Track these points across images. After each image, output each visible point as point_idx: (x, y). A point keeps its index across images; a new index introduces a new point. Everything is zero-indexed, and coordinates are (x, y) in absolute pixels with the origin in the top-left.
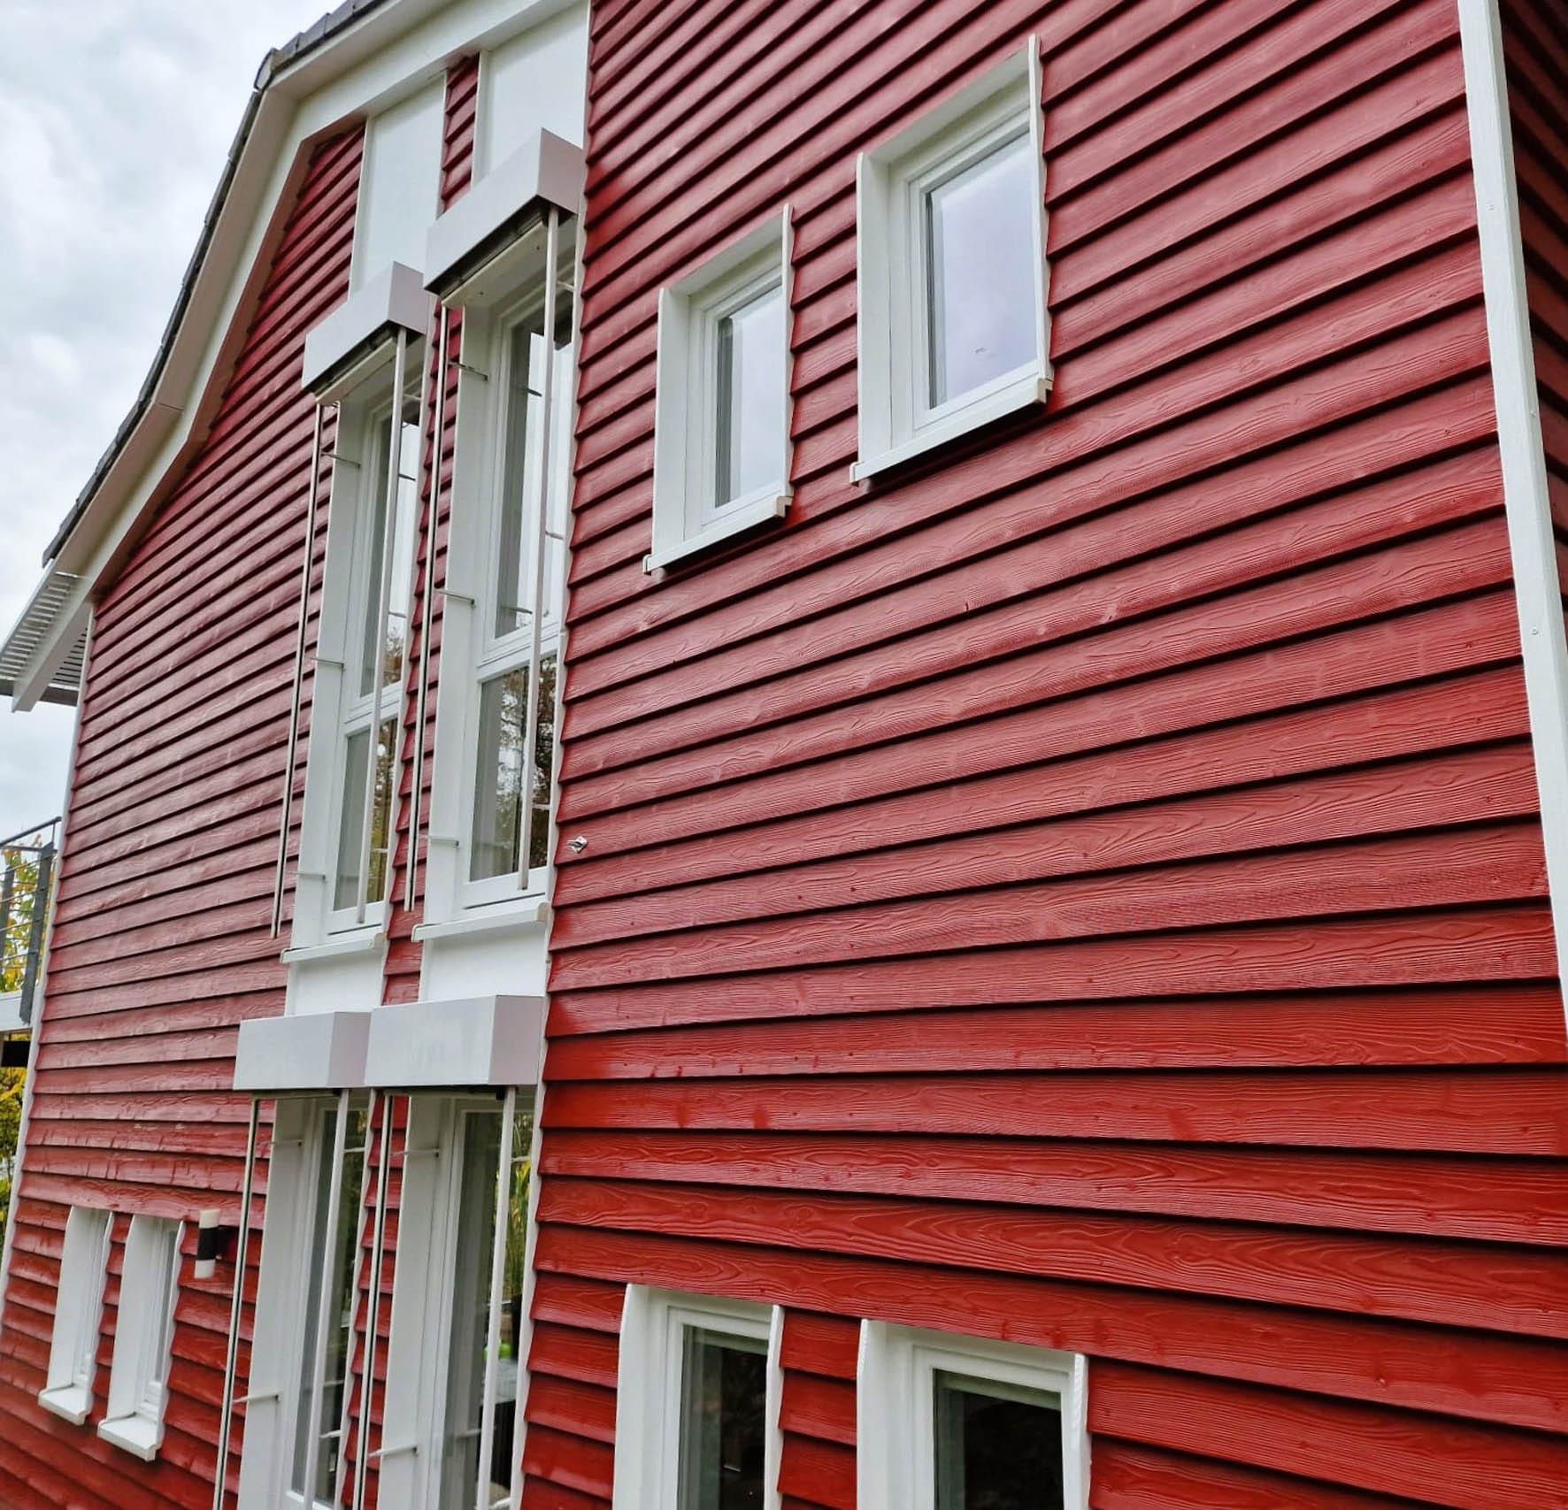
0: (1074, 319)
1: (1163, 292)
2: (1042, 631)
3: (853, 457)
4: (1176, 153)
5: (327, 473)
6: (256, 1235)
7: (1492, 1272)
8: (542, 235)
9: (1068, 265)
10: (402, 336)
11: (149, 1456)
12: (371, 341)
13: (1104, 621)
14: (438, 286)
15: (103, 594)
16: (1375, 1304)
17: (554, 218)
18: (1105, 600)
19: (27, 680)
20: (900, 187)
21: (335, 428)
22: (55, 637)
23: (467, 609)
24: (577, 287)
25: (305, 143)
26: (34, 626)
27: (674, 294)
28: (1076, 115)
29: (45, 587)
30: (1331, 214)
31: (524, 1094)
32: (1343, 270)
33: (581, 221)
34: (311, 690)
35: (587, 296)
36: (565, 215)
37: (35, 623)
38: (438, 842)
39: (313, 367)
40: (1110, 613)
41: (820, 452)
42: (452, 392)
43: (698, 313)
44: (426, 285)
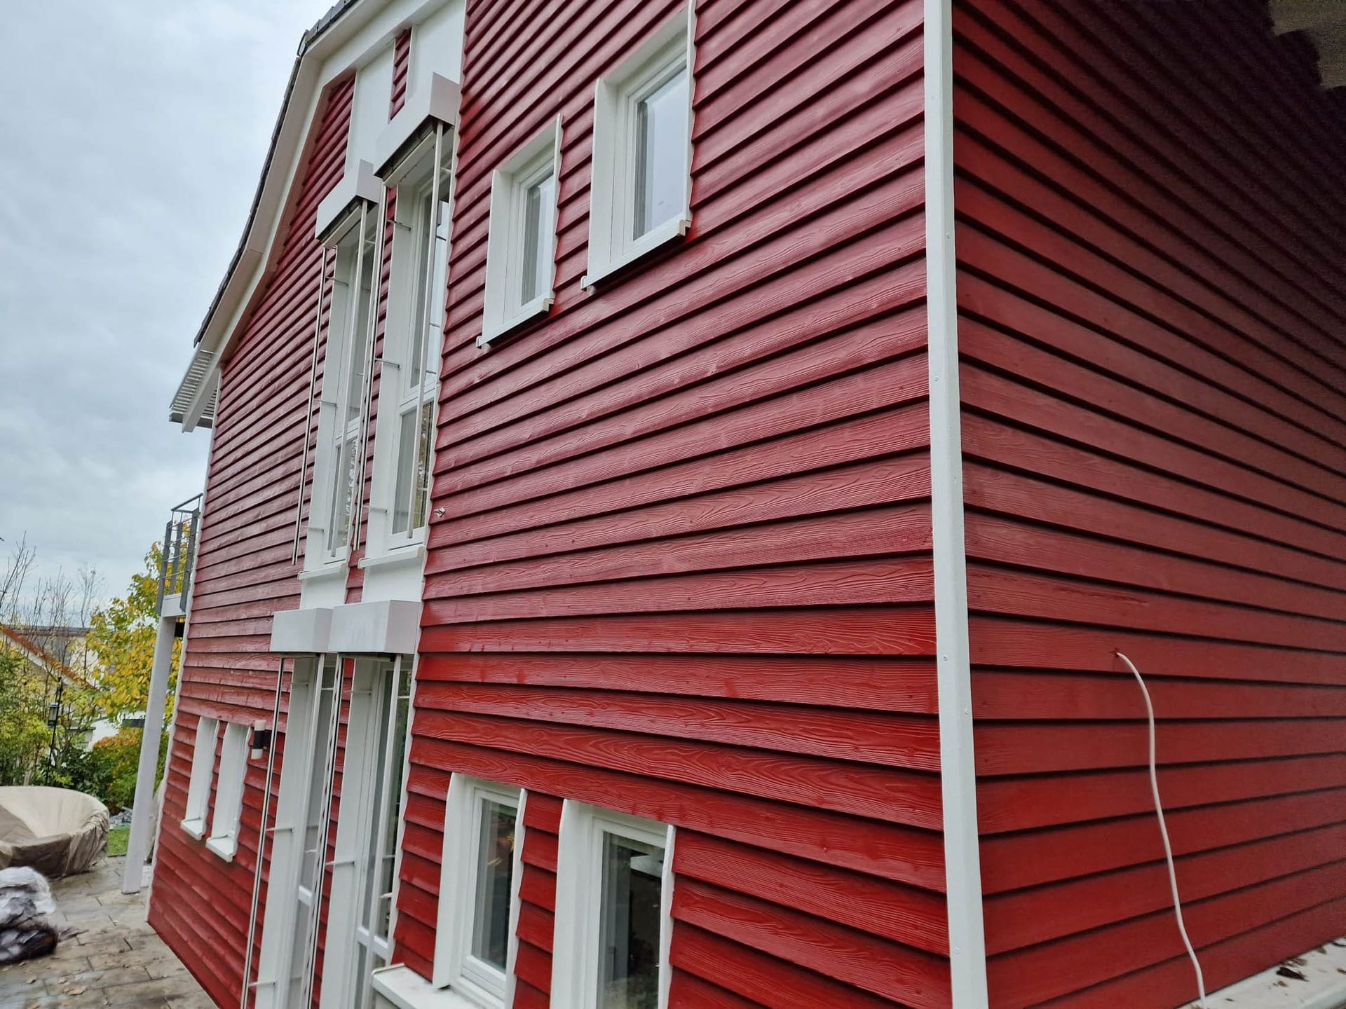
0: (706, 179)
1: (750, 163)
2: (677, 381)
3: (585, 273)
4: (764, 71)
5: (330, 290)
6: (281, 736)
7: (887, 785)
8: (434, 138)
9: (705, 145)
10: (365, 205)
11: (229, 860)
12: (348, 209)
13: (709, 374)
14: (381, 173)
15: (226, 362)
16: (822, 801)
17: (440, 129)
18: (709, 362)
19: (189, 414)
20: (623, 100)
21: (335, 262)
22: (202, 388)
23: (396, 370)
24: (453, 172)
25: (326, 87)
26: (192, 382)
27: (502, 173)
28: (715, 47)
29: (196, 359)
30: (844, 106)
31: (407, 659)
32: (849, 144)
33: (457, 129)
34: (318, 420)
35: (459, 176)
36: (447, 127)
37: (191, 380)
38: (375, 510)
39: (319, 229)
40: (712, 370)
41: (570, 270)
42: (389, 240)
43: (516, 185)
44: (374, 173)
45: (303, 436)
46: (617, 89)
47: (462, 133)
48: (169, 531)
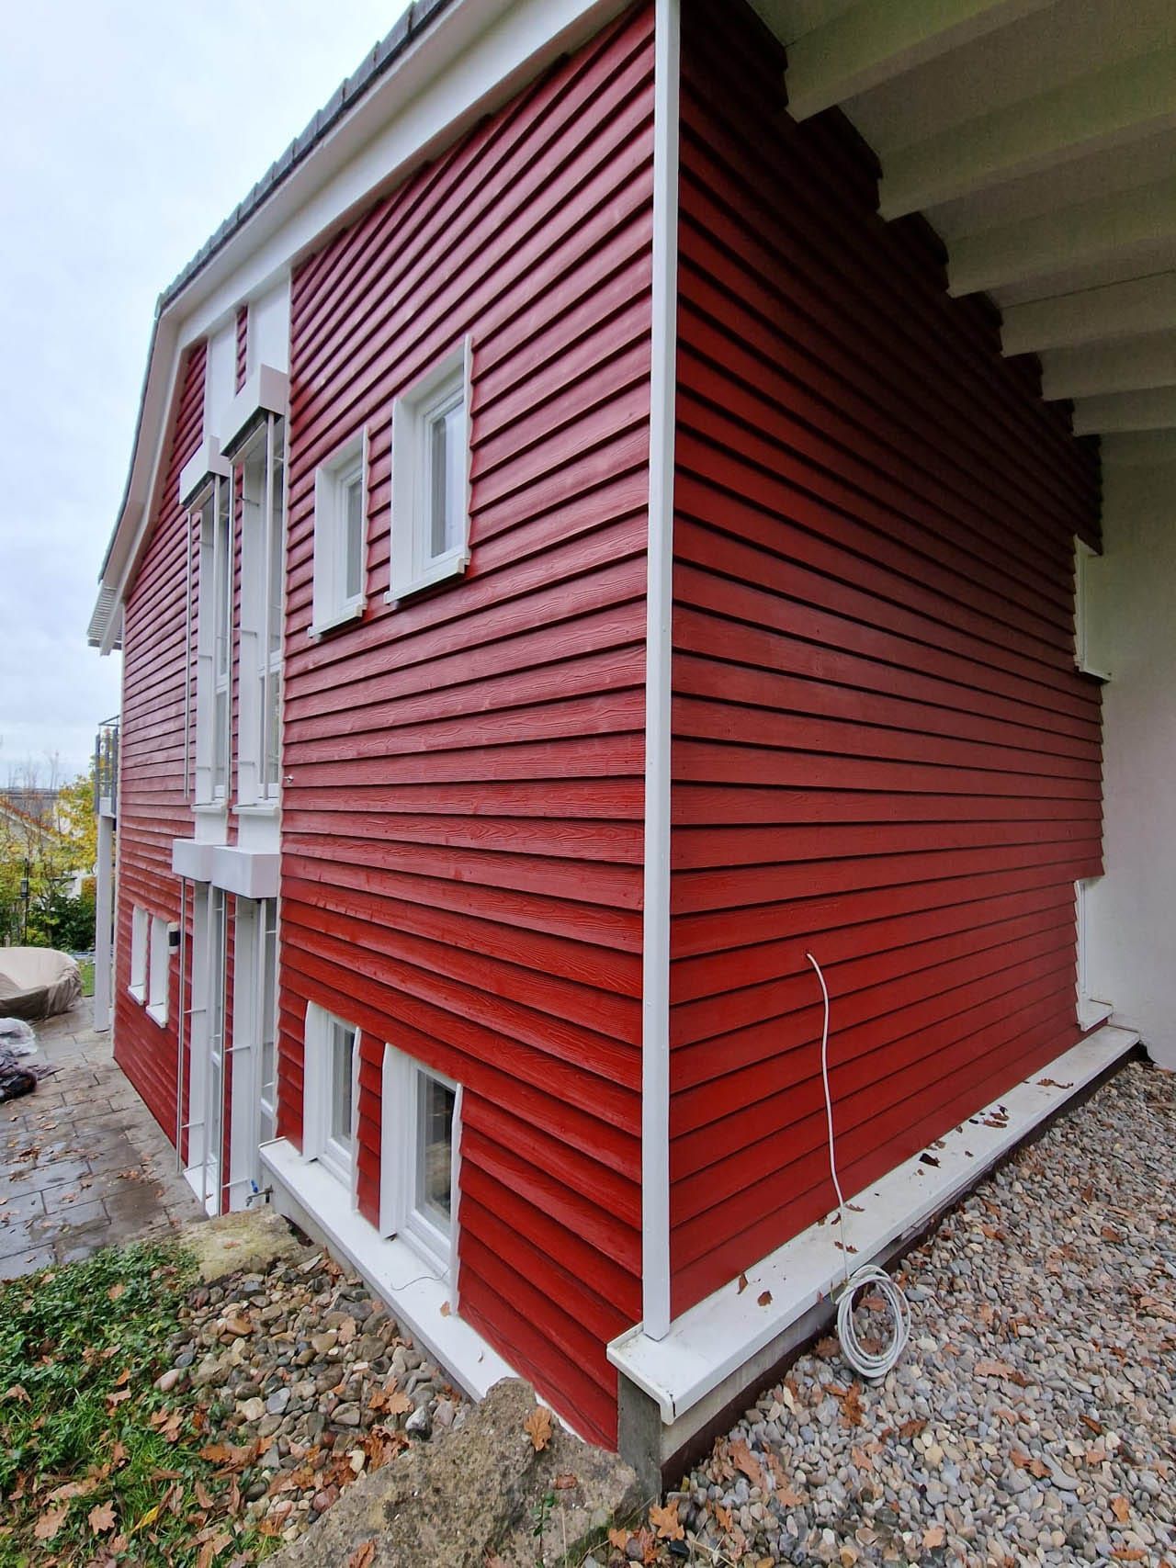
0: (484, 519)
1: (516, 515)
2: (460, 707)
3: (387, 588)
4: (526, 424)
5: (198, 553)
6: (189, 938)
8: (266, 428)
9: (483, 485)
10: (218, 479)
11: (163, 1028)
12: (204, 482)
13: (483, 709)
14: (227, 452)
15: (128, 598)
17: (271, 419)
18: (483, 698)
19: (105, 638)
20: (419, 419)
21: (200, 526)
22: (112, 618)
23: (253, 638)
24: (286, 461)
25: (184, 351)
26: (102, 614)
27: (325, 470)
28: (487, 390)
29: (102, 595)
30: (588, 481)
31: (271, 902)
32: (592, 518)
33: (287, 419)
34: (197, 671)
35: (292, 465)
36: (278, 417)
37: (101, 613)
38: (244, 763)
39: (183, 496)
40: (486, 706)
41: (378, 581)
42: (238, 517)
43: (339, 483)
44: (221, 451)
45: (184, 684)
46: (415, 407)
47: (293, 422)
48: (98, 743)
